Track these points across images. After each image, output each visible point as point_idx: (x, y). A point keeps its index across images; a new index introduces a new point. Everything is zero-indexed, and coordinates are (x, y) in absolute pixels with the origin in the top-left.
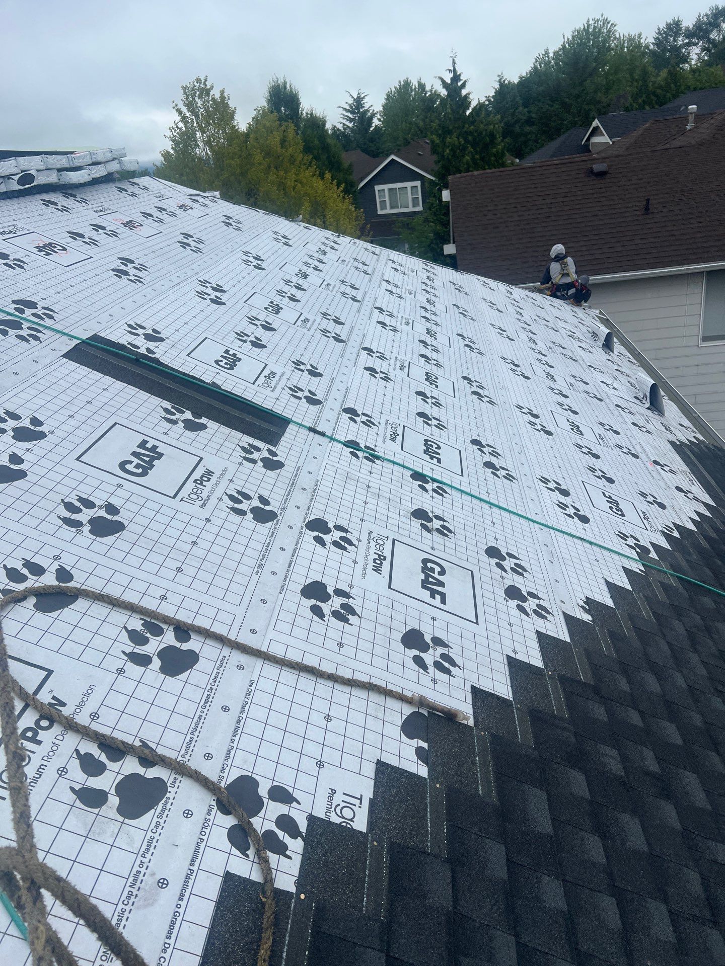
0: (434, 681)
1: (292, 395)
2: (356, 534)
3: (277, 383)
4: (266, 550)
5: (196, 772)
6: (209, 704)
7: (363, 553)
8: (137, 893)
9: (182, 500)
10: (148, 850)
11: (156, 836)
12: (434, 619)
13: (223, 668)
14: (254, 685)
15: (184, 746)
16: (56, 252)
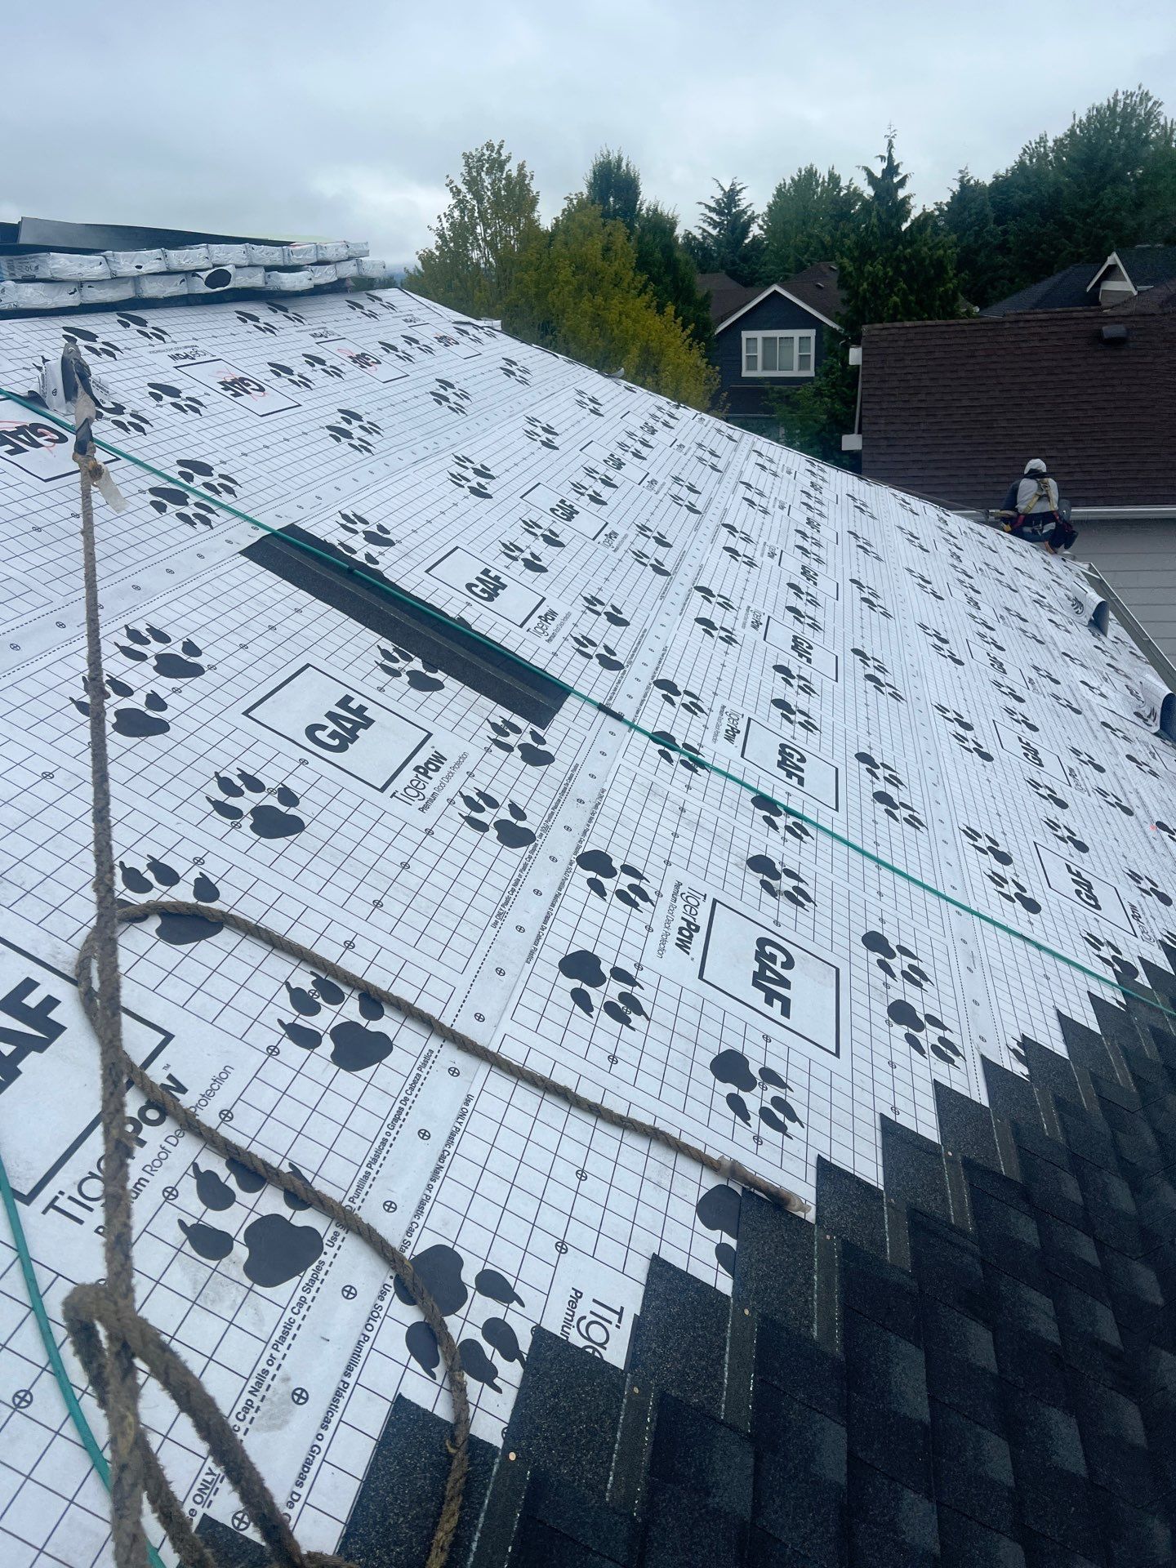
0: (758, 1139)
1: (578, 650)
2: (656, 884)
3: (558, 630)
4: (513, 890)
5: (369, 1227)
6: (400, 1122)
7: (663, 915)
8: (260, 1404)
9: (393, 795)
10: (283, 1338)
11: (298, 1318)
12: (767, 1039)
13: (427, 1068)
14: (472, 1103)
15: (355, 1184)
16: (249, 393)
